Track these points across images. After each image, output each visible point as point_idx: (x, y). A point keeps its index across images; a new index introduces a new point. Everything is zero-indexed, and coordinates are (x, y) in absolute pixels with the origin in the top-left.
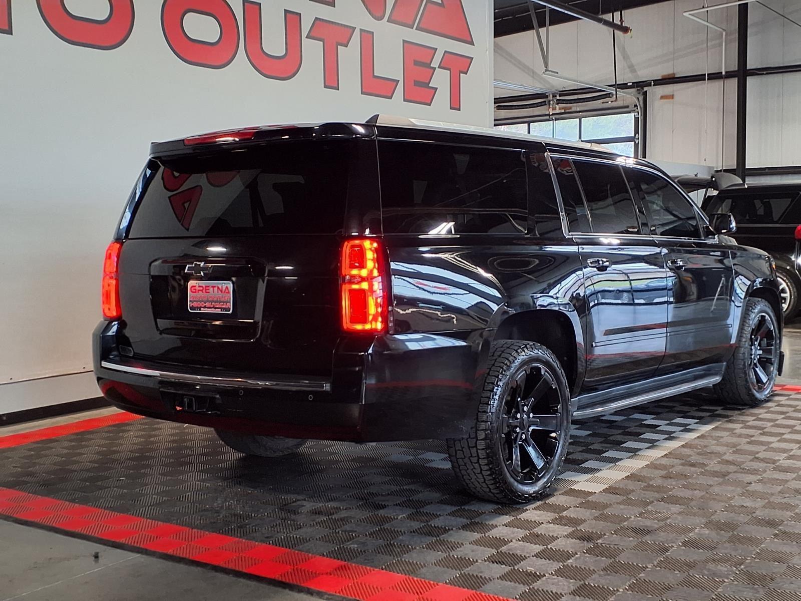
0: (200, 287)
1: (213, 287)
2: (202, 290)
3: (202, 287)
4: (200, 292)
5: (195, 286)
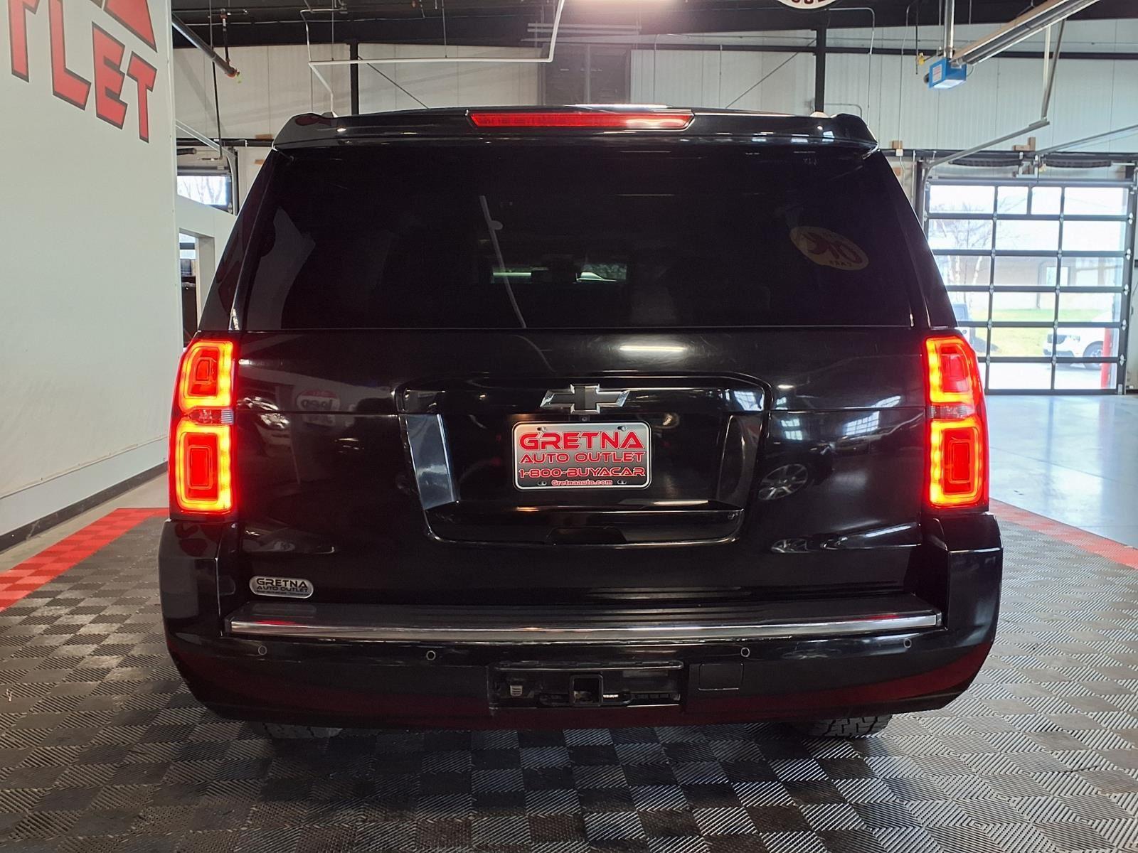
0: (546, 436)
1: (589, 436)
2: (555, 444)
3: (555, 435)
4: (551, 447)
5: (534, 436)
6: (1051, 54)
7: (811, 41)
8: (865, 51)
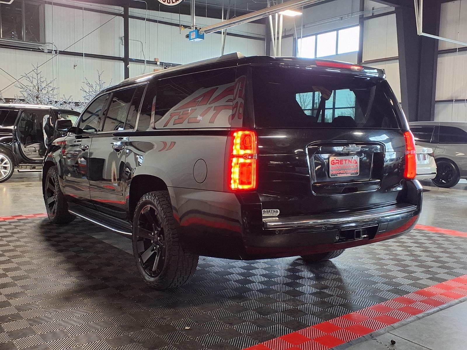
0: (336, 160)
1: (346, 160)
2: (338, 163)
3: (338, 160)
4: (337, 164)
5: (334, 161)
6: (224, 32)
7: (122, 11)
8: (143, 19)
